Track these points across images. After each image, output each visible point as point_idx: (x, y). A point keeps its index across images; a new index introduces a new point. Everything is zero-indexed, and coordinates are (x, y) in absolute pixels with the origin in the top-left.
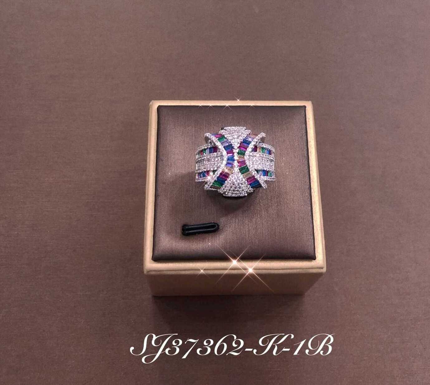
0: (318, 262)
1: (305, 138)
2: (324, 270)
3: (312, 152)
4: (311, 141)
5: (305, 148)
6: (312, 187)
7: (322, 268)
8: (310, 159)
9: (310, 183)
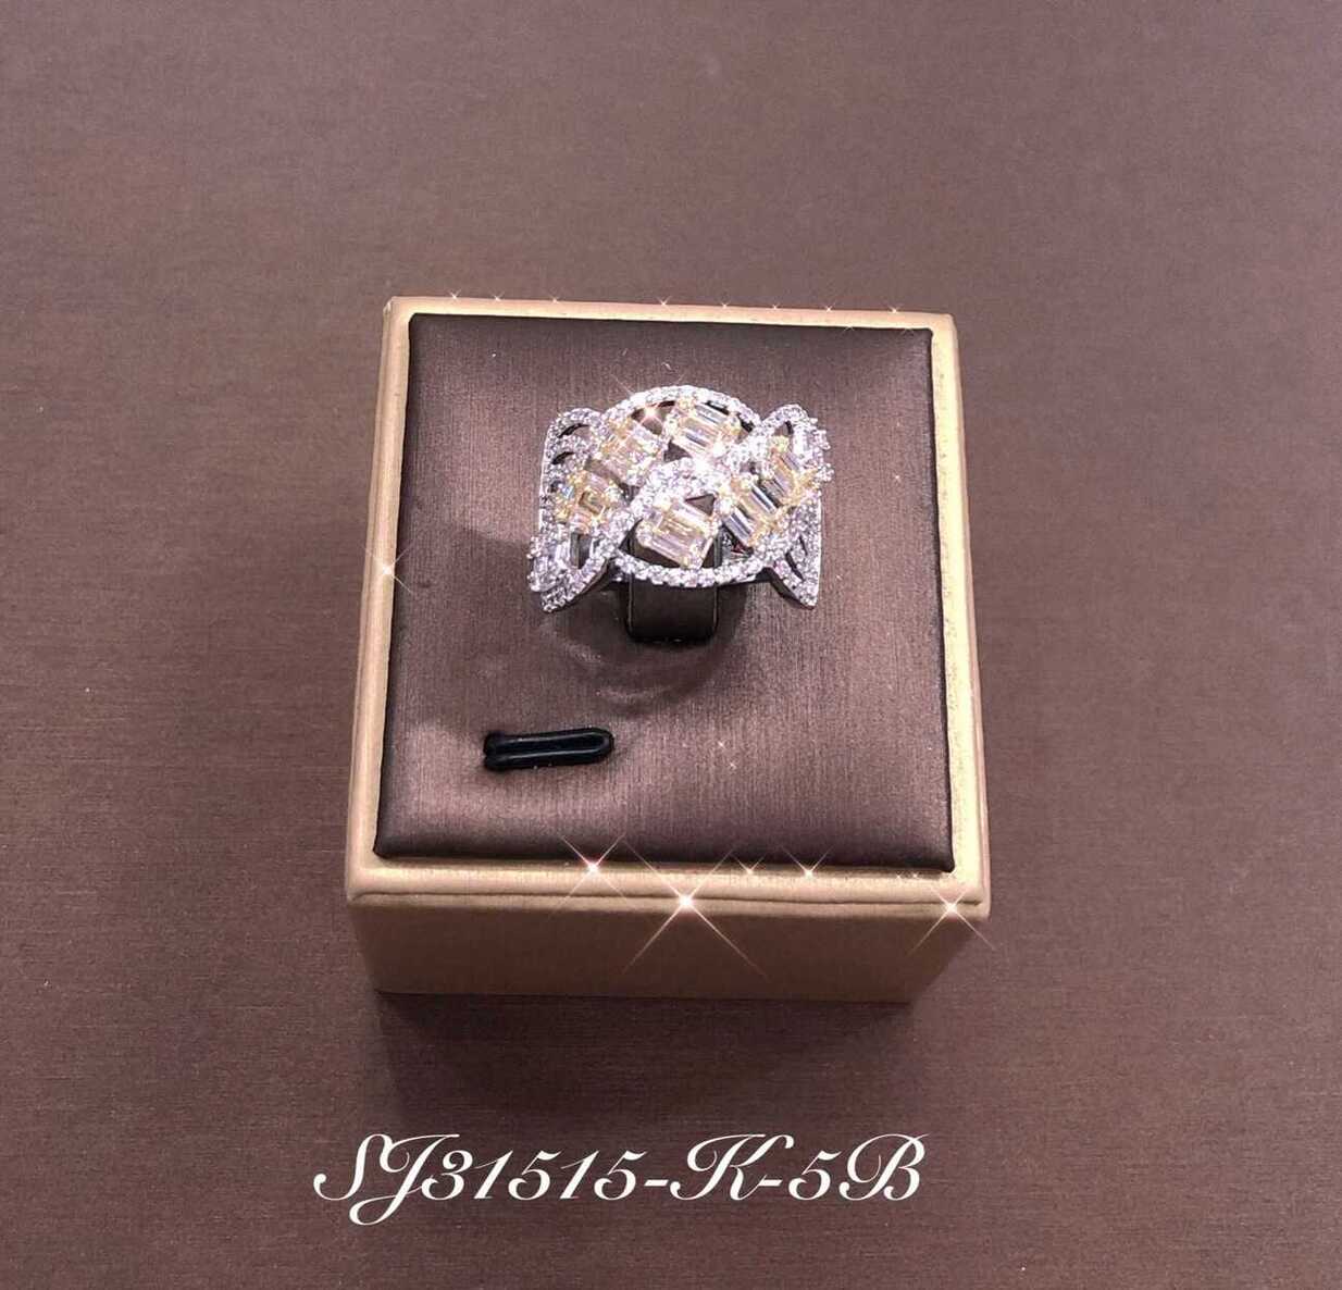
0: (959, 880)
2: (982, 910)
3: (949, 496)
4: (947, 455)
7: (975, 903)
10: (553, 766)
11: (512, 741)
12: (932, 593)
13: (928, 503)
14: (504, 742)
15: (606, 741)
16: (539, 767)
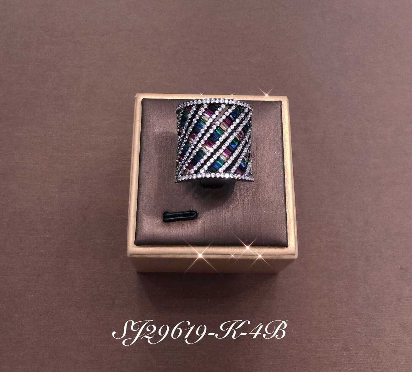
0: (290, 249)
1: (280, 131)
2: (296, 257)
3: (286, 145)
4: (286, 134)
5: (280, 142)
6: (286, 178)
7: (294, 255)
8: (284, 151)
9: (284, 174)
10: (182, 220)
11: (171, 214)
12: (282, 173)
13: (281, 149)
14: (168, 215)
15: (195, 214)
16: (178, 221)
